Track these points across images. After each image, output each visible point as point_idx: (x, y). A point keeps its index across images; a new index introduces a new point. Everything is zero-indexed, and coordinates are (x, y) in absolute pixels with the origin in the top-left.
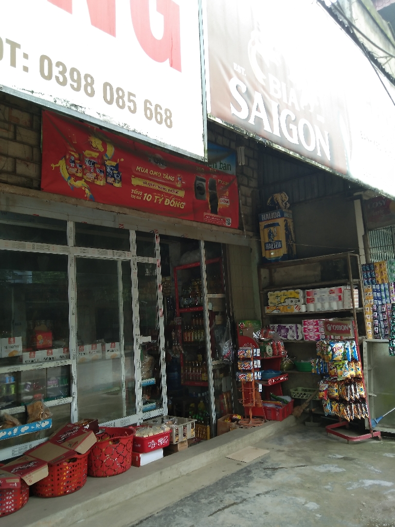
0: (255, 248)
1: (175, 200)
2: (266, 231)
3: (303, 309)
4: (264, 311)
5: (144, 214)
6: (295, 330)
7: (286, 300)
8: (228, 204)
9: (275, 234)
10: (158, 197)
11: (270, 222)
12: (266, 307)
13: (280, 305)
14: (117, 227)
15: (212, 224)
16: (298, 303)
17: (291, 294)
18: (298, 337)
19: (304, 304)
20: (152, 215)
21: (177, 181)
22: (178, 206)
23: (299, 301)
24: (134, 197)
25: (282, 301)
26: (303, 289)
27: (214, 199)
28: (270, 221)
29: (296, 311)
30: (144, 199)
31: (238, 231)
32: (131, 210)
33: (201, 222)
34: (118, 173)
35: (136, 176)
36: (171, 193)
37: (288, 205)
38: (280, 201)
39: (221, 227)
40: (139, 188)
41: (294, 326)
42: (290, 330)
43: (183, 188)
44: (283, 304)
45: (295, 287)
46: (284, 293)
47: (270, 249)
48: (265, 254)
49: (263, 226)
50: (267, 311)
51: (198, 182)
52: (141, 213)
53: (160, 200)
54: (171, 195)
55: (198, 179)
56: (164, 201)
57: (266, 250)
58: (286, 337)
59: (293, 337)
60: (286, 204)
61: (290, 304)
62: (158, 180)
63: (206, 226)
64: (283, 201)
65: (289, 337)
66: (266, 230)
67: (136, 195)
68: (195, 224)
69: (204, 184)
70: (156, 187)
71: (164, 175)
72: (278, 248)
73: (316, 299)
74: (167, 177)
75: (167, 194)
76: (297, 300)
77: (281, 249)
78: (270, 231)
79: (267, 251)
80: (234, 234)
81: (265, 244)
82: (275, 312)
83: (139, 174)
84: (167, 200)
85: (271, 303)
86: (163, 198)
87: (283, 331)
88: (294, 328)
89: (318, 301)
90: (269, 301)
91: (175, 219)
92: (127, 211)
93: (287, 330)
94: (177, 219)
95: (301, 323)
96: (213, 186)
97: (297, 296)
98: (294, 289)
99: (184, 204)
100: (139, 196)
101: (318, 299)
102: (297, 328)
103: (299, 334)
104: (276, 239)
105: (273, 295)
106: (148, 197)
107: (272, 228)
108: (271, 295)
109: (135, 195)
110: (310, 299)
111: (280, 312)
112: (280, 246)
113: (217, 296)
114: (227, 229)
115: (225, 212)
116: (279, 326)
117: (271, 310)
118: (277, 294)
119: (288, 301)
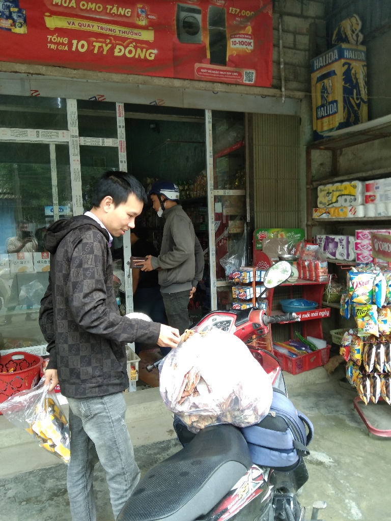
0: (305, 117)
1: (136, 47)
2: (319, 86)
3: (360, 213)
4: (312, 215)
5: (75, 72)
6: (345, 246)
7: (339, 198)
8: (251, 48)
9: (329, 90)
10: (100, 44)
11: (324, 71)
12: (314, 209)
13: (331, 206)
14: (28, 94)
15: (214, 82)
16: (353, 203)
17: (346, 188)
18: (348, 255)
19: (363, 204)
20: (90, 73)
21: (138, 16)
22: (142, 57)
23: (355, 200)
24: (53, 46)
25: (334, 200)
26: (363, 179)
27: (219, 42)
28: (324, 69)
29: (350, 216)
30: (74, 49)
31: (272, 91)
32: (50, 68)
33: (191, 80)
34: (19, 11)
35: (53, 13)
36: (126, 35)
37: (361, 37)
38: (349, 33)
39: (233, 86)
40: (60, 31)
41: (344, 237)
42: (339, 244)
43: (151, 25)
44: (334, 205)
45: (352, 176)
46: (337, 187)
47: (323, 117)
48: (317, 127)
49: (316, 79)
50: (316, 215)
51: (183, 14)
52: (69, 70)
53: (106, 49)
54: (126, 39)
55: (183, 9)
56: (112, 50)
57: (317, 119)
58: (334, 254)
59: (342, 255)
60: (357, 36)
61: (344, 204)
62: (98, 17)
63: (202, 84)
64: (353, 32)
65: (338, 256)
66: (318, 84)
67: (58, 44)
68: (177, 83)
69: (199, 17)
70: (95, 27)
71: (109, 7)
72: (332, 114)
73: (378, 197)
74: (114, 10)
75: (116, 38)
76: (353, 197)
77: (337, 115)
78: (324, 86)
79: (319, 121)
80: (264, 96)
81: (317, 108)
82: (324, 216)
83: (60, 10)
84: (118, 47)
85: (321, 203)
86: (110, 46)
87: (331, 246)
88: (344, 242)
89: (381, 200)
90: (319, 200)
91: (136, 76)
92: (43, 69)
93: (336, 245)
94: (141, 77)
95: (353, 234)
96: (218, 20)
97: (352, 191)
98: (351, 180)
99: (155, 51)
100: (63, 44)
101: (381, 196)
102: (348, 242)
103: (351, 251)
104: (330, 99)
105: (324, 190)
106: (81, 46)
107: (326, 81)
108: (321, 191)
109: (55, 43)
110: (370, 196)
111: (330, 217)
112: (334, 110)
113: (231, 192)
114: (248, 88)
115: (241, 62)
116: (327, 238)
117: (320, 215)
118: (329, 189)
119: (341, 200)
